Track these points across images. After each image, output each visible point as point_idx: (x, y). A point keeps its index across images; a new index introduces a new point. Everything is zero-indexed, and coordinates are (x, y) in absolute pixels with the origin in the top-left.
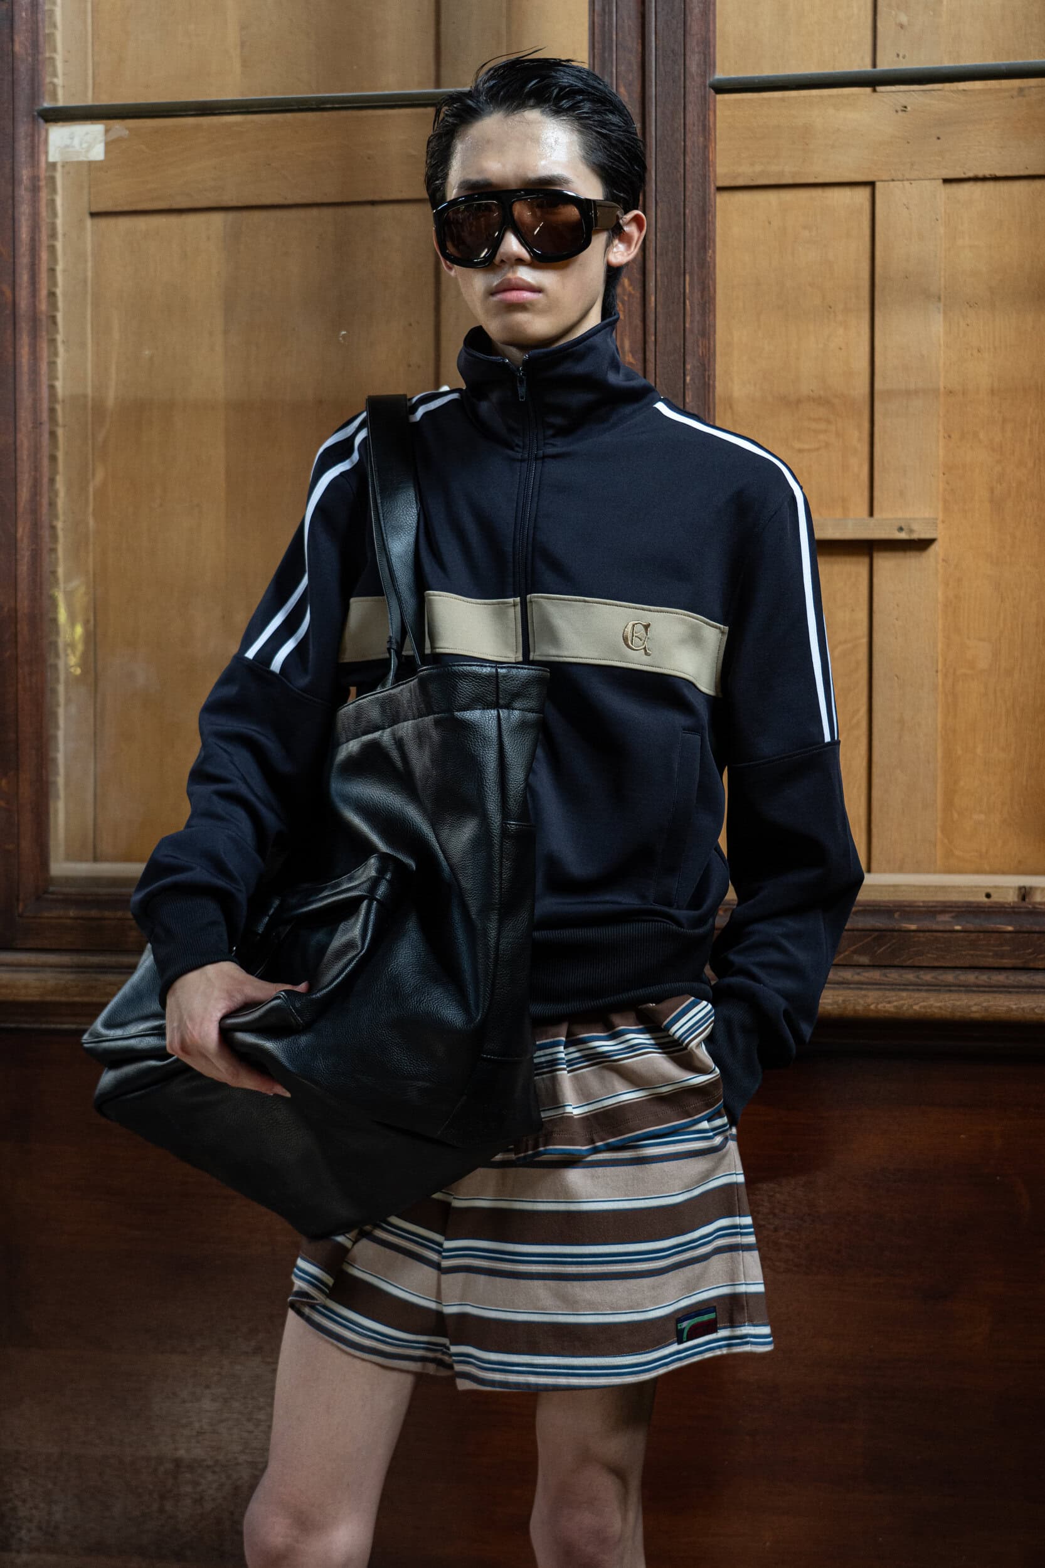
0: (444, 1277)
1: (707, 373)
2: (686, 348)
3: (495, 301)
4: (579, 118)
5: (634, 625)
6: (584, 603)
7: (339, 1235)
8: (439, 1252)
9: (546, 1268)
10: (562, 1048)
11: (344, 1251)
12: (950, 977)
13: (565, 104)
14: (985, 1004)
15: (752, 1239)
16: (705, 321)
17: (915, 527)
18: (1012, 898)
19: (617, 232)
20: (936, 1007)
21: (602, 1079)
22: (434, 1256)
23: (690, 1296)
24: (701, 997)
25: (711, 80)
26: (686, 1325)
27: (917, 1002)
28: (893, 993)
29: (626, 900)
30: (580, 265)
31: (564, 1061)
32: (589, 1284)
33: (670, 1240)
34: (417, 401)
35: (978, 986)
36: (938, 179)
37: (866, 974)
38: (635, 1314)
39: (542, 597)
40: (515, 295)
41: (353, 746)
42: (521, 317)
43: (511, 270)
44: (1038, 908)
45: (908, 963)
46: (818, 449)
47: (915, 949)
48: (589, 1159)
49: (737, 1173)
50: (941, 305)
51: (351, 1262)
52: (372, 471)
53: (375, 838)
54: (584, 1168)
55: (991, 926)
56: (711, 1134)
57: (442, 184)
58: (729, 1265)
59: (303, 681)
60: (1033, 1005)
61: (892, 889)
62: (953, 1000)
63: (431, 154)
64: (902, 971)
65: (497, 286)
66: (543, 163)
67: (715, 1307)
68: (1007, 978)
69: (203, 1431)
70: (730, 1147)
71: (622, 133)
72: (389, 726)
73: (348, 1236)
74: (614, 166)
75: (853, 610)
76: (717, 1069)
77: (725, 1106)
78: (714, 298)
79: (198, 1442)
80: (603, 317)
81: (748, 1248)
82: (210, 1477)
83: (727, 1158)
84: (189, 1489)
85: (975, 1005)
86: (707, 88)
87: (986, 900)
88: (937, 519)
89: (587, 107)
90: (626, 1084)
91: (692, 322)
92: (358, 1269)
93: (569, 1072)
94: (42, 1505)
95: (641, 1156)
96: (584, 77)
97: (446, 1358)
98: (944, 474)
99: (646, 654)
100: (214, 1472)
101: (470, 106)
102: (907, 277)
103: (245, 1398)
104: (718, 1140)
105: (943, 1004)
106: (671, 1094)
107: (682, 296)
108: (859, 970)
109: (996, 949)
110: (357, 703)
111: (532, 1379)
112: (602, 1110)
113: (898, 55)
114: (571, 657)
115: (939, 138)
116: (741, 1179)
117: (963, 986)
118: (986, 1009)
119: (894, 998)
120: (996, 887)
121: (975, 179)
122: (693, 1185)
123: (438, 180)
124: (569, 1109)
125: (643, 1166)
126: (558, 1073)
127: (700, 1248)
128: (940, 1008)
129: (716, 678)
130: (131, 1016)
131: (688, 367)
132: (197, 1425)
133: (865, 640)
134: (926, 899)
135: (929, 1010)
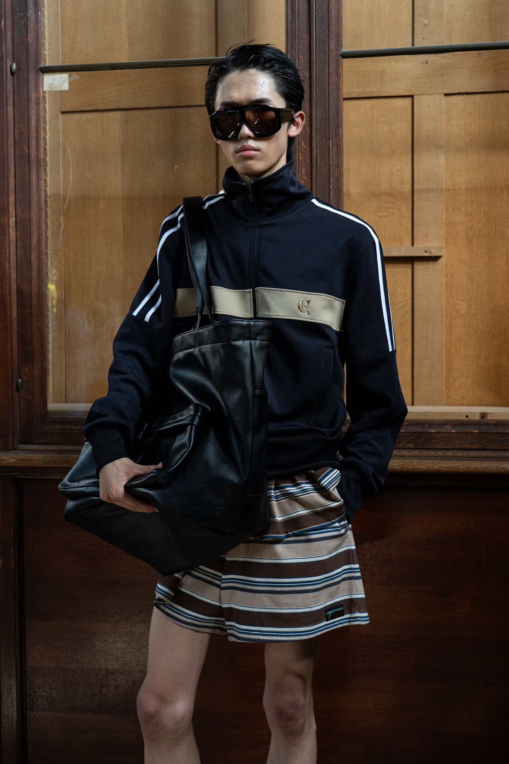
0: (222, 591)
1: (339, 184)
2: (330, 173)
3: (239, 156)
4: (274, 72)
5: (303, 301)
6: (280, 291)
7: (175, 573)
8: (220, 580)
9: (267, 588)
10: (272, 491)
11: (178, 580)
12: (450, 453)
13: (267, 65)
14: (466, 465)
15: (359, 574)
16: (338, 161)
17: (432, 250)
18: (477, 418)
19: (292, 121)
20: (444, 467)
21: (291, 504)
22: (218, 582)
23: (331, 600)
24: (334, 468)
25: (341, 52)
26: (330, 613)
27: (435, 465)
28: (425, 461)
29: (301, 424)
30: (276, 138)
31: (274, 497)
32: (286, 595)
33: (322, 576)
34: (206, 199)
35: (463, 457)
36: (442, 94)
37: (412, 452)
38: (307, 609)
39: (262, 289)
40: (248, 153)
41: (180, 355)
42: (251, 162)
43: (245, 142)
44: (489, 422)
45: (432, 447)
46: (389, 216)
47: (434, 441)
48: (285, 540)
49: (352, 545)
50: (444, 151)
51: (181, 585)
52: (186, 232)
53: (190, 396)
54: (283, 544)
55: (468, 430)
56: (340, 528)
57: (213, 103)
58: (349, 586)
59: (159, 326)
60: (488, 466)
61: (424, 414)
62: (451, 464)
63: (207, 89)
64: (429, 451)
65: (239, 148)
66: (258, 93)
67: (343, 605)
68: (476, 454)
69: (118, 657)
70: (348, 534)
71: (293, 77)
72: (198, 347)
73: (180, 573)
74: (290, 93)
75: (405, 288)
76: (342, 500)
77: (346, 516)
78: (343, 150)
79: (116, 662)
80: (287, 162)
81: (357, 578)
82: (122, 677)
83: (347, 539)
84: (112, 683)
85: (462, 466)
86: (339, 56)
87: (466, 418)
88: (442, 247)
89: (277, 66)
90: (301, 507)
91: (332, 161)
92: (184, 588)
93: (276, 501)
94: (47, 690)
95: (309, 539)
96: (275, 52)
97: (224, 627)
98: (445, 226)
99: (309, 314)
100: (124, 675)
101: (224, 68)
102: (428, 138)
103: (137, 642)
104: (343, 531)
105: (447, 465)
106: (321, 511)
107: (328, 149)
108: (410, 451)
109: (470, 440)
110: (182, 335)
111: (261, 637)
112: (291, 518)
113: (424, 38)
114: (275, 316)
115: (442, 76)
116: (354, 547)
117: (457, 457)
118: (467, 468)
119: (425, 463)
120: (470, 413)
121: (459, 94)
122: (332, 551)
123: (211, 101)
124: (277, 518)
125: (309, 543)
126: (271, 502)
127: (336, 579)
128: (446, 467)
129: (340, 324)
130: (81, 477)
131: (331, 181)
132: (116, 654)
133: (410, 301)
134: (439, 418)
135: (441, 468)
